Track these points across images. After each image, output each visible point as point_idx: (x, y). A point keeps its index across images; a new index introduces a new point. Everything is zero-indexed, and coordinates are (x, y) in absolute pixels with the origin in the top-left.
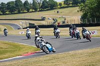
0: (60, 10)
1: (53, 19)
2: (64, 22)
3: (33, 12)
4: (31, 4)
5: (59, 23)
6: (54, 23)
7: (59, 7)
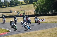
0: (22, 6)
1: (17, 12)
2: (24, 14)
3: (4, 7)
4: (3, 3)
5: (21, 14)
6: (18, 14)
7: (21, 4)
